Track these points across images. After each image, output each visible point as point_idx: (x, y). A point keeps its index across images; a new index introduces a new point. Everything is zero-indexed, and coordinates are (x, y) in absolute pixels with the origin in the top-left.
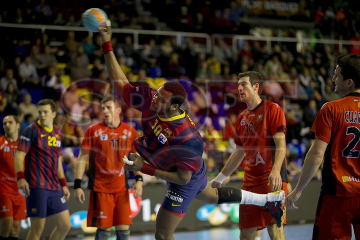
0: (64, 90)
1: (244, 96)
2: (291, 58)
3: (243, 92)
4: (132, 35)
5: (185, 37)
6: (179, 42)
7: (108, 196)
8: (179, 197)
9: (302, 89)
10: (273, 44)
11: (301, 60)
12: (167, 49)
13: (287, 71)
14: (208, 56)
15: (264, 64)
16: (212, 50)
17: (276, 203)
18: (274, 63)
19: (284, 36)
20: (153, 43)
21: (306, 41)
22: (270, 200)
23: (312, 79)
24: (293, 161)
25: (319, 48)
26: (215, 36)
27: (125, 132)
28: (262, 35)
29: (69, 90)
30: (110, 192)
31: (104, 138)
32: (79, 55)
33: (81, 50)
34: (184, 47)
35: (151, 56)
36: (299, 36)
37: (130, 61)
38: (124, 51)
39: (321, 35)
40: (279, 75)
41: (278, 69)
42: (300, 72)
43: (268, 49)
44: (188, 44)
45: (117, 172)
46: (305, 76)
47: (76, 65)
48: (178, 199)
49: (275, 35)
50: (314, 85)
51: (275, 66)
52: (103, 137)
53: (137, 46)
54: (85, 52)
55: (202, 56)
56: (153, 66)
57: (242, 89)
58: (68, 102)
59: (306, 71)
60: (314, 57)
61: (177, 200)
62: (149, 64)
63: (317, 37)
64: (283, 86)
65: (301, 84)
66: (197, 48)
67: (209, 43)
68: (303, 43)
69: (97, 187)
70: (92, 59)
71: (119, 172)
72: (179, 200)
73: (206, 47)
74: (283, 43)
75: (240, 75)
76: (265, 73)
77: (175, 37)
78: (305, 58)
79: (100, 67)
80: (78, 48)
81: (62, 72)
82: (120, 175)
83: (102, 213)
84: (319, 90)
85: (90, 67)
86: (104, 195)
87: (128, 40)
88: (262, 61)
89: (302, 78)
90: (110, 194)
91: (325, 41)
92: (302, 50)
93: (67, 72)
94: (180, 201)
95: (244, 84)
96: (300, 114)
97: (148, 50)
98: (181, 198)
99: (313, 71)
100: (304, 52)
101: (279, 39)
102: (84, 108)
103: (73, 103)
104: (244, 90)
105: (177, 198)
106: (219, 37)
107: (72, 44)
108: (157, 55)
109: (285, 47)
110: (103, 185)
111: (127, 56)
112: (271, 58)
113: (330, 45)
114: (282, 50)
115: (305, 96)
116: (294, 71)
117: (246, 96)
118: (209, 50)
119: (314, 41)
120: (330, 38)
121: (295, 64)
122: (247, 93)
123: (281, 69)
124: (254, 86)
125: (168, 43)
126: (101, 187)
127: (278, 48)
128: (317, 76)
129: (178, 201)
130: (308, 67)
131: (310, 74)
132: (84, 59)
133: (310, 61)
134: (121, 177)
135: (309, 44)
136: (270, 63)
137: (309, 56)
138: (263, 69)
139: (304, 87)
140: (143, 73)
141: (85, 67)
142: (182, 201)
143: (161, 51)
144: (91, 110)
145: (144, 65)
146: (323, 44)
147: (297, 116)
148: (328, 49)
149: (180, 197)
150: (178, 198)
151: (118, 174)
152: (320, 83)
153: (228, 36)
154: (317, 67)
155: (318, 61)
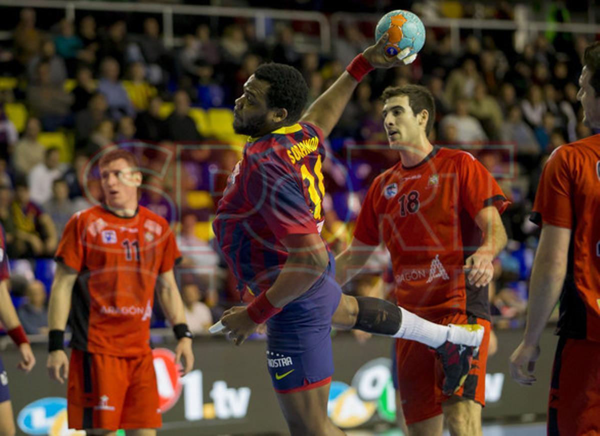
0: (13, 136)
1: (397, 136)
2: (503, 66)
3: (394, 128)
4: (158, 17)
5: (274, 21)
6: (260, 30)
7: (117, 361)
8: (280, 357)
9: (525, 132)
10: (465, 33)
11: (524, 70)
12: (235, 46)
13: (494, 92)
14: (325, 61)
15: (445, 79)
16: (333, 47)
17: (463, 349)
18: (467, 74)
19: (488, 18)
20: (204, 32)
21: (535, 27)
22: (454, 339)
23: (549, 110)
24: (507, 287)
25: (563, 42)
26: (338, 17)
27: (150, 225)
28: (441, 15)
29: (22, 135)
30: (122, 355)
31: (109, 239)
32: (45, 60)
33: (49, 48)
34: (272, 41)
35: (199, 62)
36: (521, 15)
37: (156, 73)
38: (143, 52)
39: (566, 14)
40: (476, 101)
41: (476, 89)
42: (522, 94)
43: (453, 44)
44: (279, 36)
45: (138, 310)
46: (532, 104)
47: (38, 82)
48: (281, 361)
49: (468, 15)
50: (552, 122)
51: (468, 83)
52: (108, 236)
53: (169, 41)
54: (58, 53)
55: (312, 62)
56: (204, 82)
57: (393, 122)
58: (21, 162)
59: (536, 93)
60: (552, 63)
61: (280, 366)
62: (195, 79)
63: (559, 18)
64: (485, 123)
65: (525, 120)
66: (299, 44)
67: (326, 32)
68: (529, 32)
69: (96, 345)
70: (72, 67)
71: (142, 312)
72: (283, 363)
73: (319, 43)
74: (485, 32)
75: (387, 93)
76: (446, 98)
77: (252, 21)
78: (533, 64)
79: (91, 85)
80: (42, 44)
81: (9, 97)
82: (144, 319)
83: (105, 399)
84: (564, 133)
85: (69, 85)
86: (108, 360)
87: (151, 26)
88: (439, 71)
89: (527, 108)
90: (120, 358)
91: (576, 28)
92: (526, 46)
93: (19, 96)
94: (287, 364)
95: (397, 111)
96: (523, 184)
97: (193, 48)
98: (285, 357)
99: (551, 92)
100: (530, 52)
101: (477, 24)
102: (56, 174)
103: (33, 163)
104: (397, 124)
105: (277, 362)
106: (349, 19)
107: (30, 36)
108: (214, 58)
109: (489, 41)
110: (107, 339)
111: (147, 62)
112: (459, 63)
113: (586, 36)
114: (484, 47)
115: (532, 146)
116: (509, 92)
117: (401, 138)
118: (325, 48)
119: (551, 27)
120: (586, 21)
121: (512, 77)
122: (403, 130)
123: (482, 90)
124: (419, 117)
125: (238, 34)
126: (104, 343)
127: (474, 44)
128: (558, 103)
129: (284, 365)
130: (541, 84)
131: (544, 99)
132: (56, 67)
133: (542, 72)
134: (145, 322)
135: (541, 33)
136: (457, 77)
137: (542, 58)
138: (444, 88)
139: (532, 126)
140: (182, 98)
141: (58, 85)
142: (291, 361)
143: (221, 50)
144: (71, 179)
145: (187, 82)
146: (570, 34)
147: (516, 190)
148: (583, 45)
149: (283, 356)
150: (279, 360)
151: (141, 316)
152: (565, 119)
153: (367, 17)
154: (559, 85)
155: (561, 71)
